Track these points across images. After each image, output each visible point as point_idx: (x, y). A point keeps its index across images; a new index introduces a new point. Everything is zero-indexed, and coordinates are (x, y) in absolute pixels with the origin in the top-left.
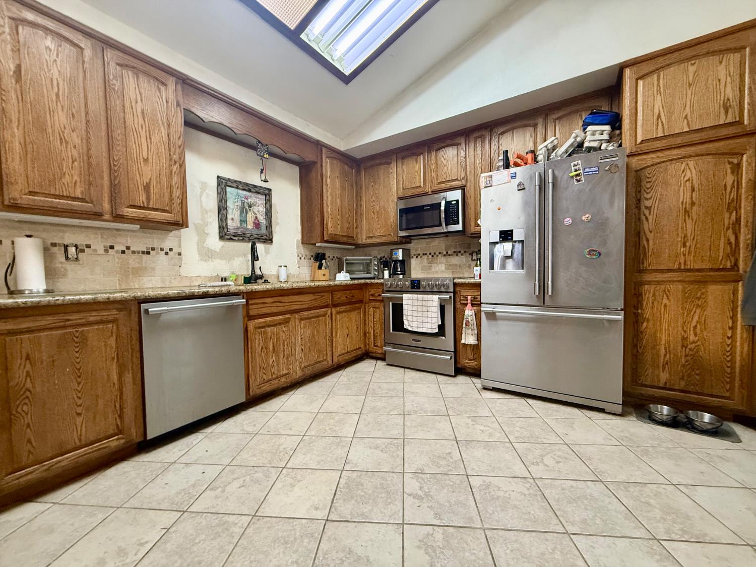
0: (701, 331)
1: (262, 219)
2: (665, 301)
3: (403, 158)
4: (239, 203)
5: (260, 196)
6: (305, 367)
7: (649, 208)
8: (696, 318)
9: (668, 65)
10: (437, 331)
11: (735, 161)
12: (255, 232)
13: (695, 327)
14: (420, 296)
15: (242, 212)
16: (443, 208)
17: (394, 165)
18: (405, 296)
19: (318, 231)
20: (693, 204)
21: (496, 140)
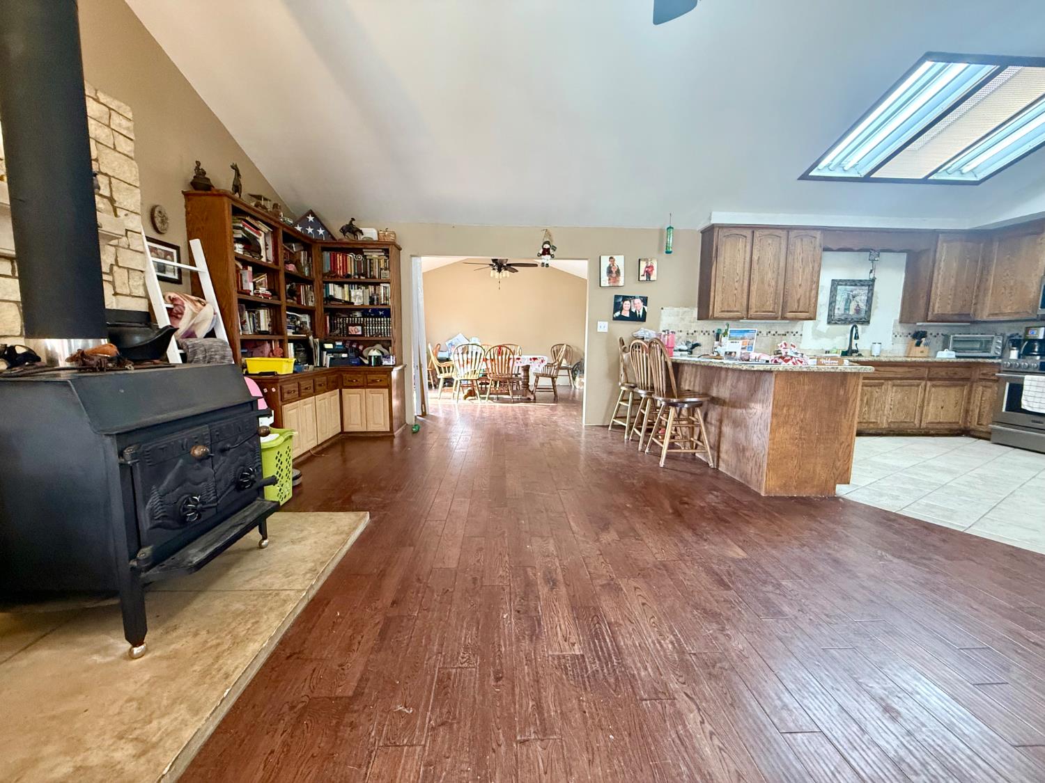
1: (863, 306)
4: (846, 296)
5: (863, 287)
6: (891, 422)
12: (855, 316)
15: (847, 302)
18: (1027, 377)
19: (922, 312)
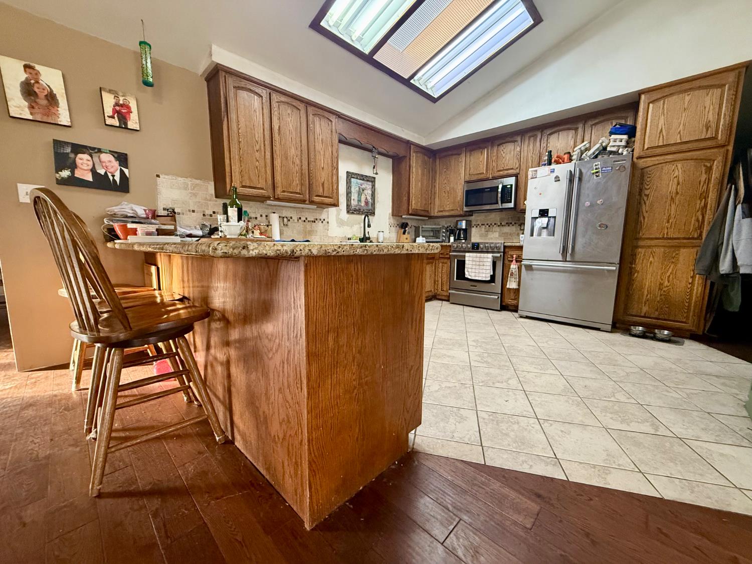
0: (673, 279)
1: (370, 199)
2: (651, 259)
3: (471, 151)
4: (358, 189)
7: (647, 196)
8: (670, 270)
9: (671, 94)
10: (489, 279)
11: (709, 165)
13: (669, 276)
14: (478, 255)
15: (359, 195)
16: (500, 190)
17: (463, 156)
18: (467, 254)
19: (405, 207)
20: (677, 193)
21: (545, 139)
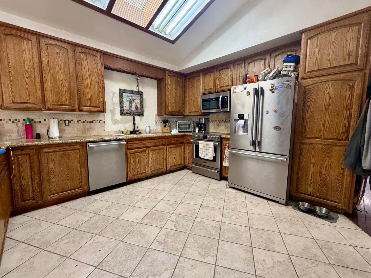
0: (329, 169)
1: (139, 106)
2: (313, 153)
3: (205, 74)
4: (129, 99)
5: (138, 96)
6: (153, 170)
7: (309, 106)
8: (327, 162)
9: (323, 32)
10: (212, 159)
11: (351, 84)
12: (136, 111)
13: (326, 167)
14: (206, 142)
15: (130, 103)
16: (220, 99)
17: (201, 77)
18: (200, 142)
19: (164, 110)
20: (329, 105)
21: (247, 66)
